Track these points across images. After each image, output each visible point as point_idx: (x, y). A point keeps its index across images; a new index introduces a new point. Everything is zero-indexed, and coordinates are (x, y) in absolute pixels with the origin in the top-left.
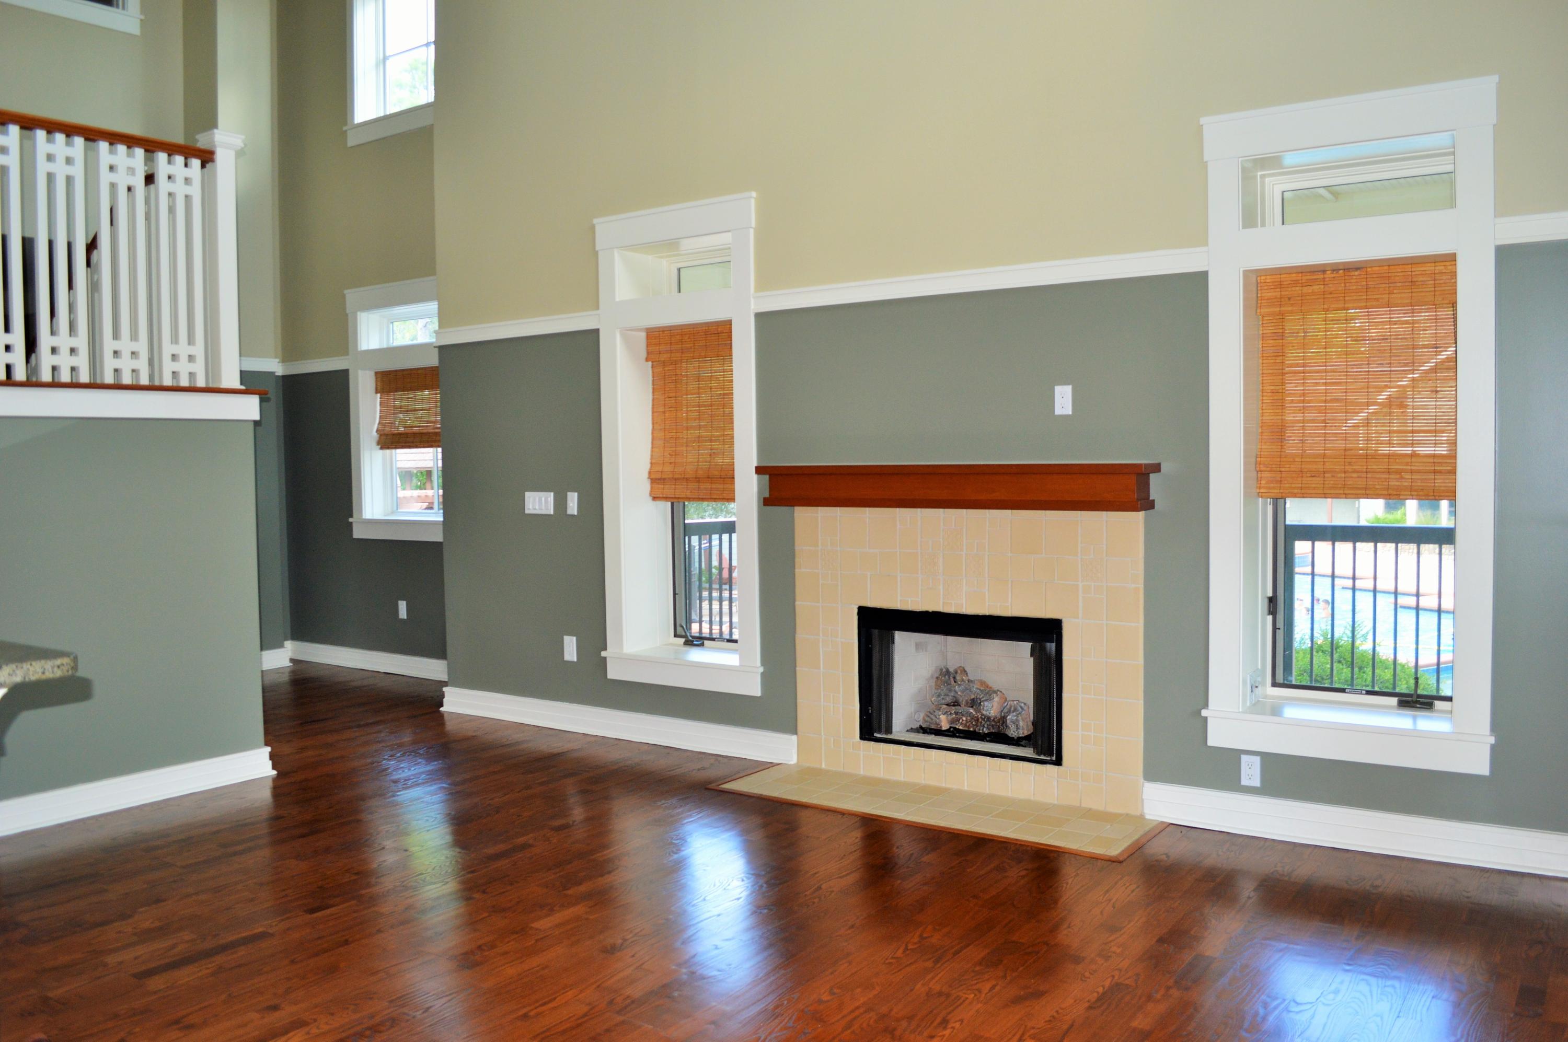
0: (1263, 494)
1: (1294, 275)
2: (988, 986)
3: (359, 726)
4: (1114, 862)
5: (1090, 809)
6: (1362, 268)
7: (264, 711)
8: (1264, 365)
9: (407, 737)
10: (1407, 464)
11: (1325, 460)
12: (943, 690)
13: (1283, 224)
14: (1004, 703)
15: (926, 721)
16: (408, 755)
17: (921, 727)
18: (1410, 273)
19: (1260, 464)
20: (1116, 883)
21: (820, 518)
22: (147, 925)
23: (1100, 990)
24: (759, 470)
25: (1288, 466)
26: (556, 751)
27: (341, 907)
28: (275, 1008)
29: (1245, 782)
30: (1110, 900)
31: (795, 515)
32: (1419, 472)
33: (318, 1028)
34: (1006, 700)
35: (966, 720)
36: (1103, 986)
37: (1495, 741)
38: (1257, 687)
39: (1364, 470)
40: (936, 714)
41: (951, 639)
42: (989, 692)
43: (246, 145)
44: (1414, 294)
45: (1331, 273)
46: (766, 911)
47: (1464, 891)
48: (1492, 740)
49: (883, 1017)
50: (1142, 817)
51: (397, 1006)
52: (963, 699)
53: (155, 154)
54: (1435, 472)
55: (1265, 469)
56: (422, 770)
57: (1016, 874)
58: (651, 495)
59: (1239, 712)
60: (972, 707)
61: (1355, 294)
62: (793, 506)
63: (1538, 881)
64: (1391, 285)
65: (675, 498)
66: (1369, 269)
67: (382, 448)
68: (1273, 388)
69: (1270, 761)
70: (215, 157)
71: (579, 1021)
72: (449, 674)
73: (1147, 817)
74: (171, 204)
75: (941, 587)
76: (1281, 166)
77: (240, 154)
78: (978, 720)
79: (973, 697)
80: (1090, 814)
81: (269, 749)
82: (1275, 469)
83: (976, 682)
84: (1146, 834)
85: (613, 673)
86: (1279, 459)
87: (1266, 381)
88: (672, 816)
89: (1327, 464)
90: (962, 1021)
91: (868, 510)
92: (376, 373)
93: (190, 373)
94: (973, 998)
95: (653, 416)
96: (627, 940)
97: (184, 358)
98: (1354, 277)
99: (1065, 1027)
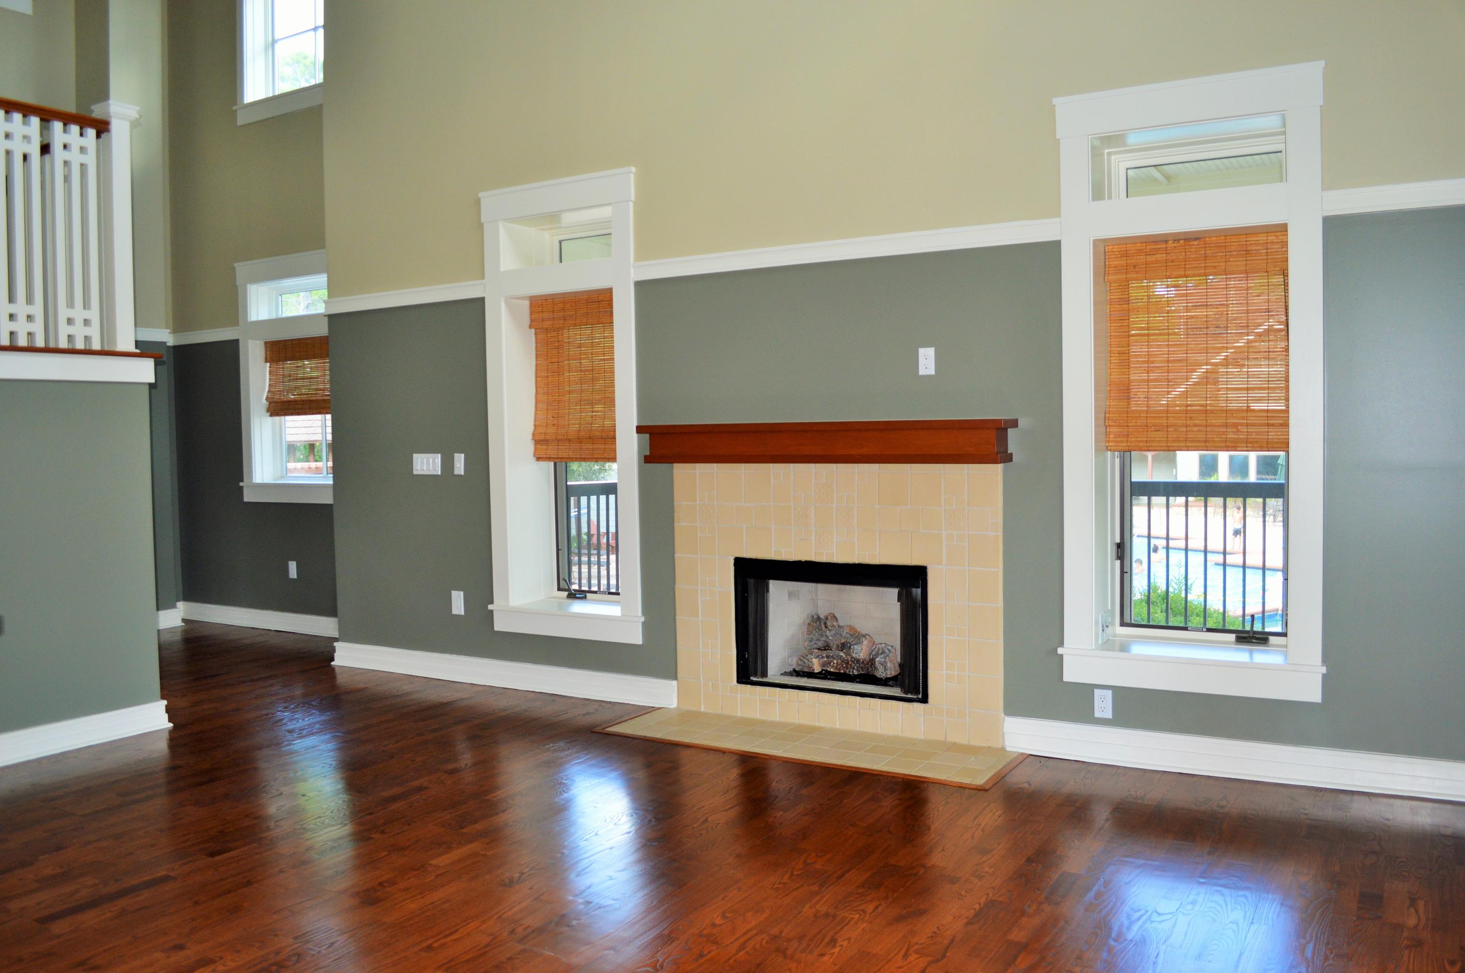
0: (1112, 448)
1: (1139, 245)
2: (871, 907)
3: (253, 681)
4: (980, 790)
5: (955, 744)
6: (1201, 238)
7: (161, 668)
8: (1112, 328)
9: (298, 691)
10: (1243, 418)
11: (1168, 415)
12: (815, 635)
13: (1127, 197)
14: (873, 646)
15: (798, 665)
16: (302, 707)
17: (794, 670)
18: (1245, 243)
19: (1109, 420)
20: (984, 810)
21: (697, 474)
22: (48, 872)
23: (977, 907)
24: (640, 430)
25: (1134, 421)
26: (445, 700)
27: (242, 849)
28: (181, 947)
29: (1097, 714)
30: (980, 825)
31: (674, 471)
32: (1253, 425)
33: (224, 965)
34: (874, 643)
35: (837, 663)
36: (979, 904)
37: (1327, 671)
38: (1107, 627)
39: (1204, 424)
40: (808, 657)
41: (821, 587)
42: (858, 637)
43: (141, 116)
44: (1248, 262)
45: (1173, 243)
46: (656, 843)
47: (1302, 808)
48: (1324, 670)
49: (775, 938)
50: (1003, 749)
51: (301, 943)
52: (834, 642)
53: (51, 123)
54: (1268, 425)
55: (1114, 424)
56: (315, 720)
57: (889, 804)
58: (535, 455)
59: (1092, 649)
60: (842, 651)
61: (1195, 262)
62: (672, 463)
63: (1367, 799)
64: (1227, 254)
65: (559, 458)
66: (1207, 239)
67: (271, 415)
68: (1120, 349)
69: (1122, 695)
70: (110, 127)
71: (482, 951)
72: (340, 631)
73: (1008, 749)
74: (66, 174)
75: (813, 538)
76: (1125, 145)
77: (135, 124)
78: (848, 663)
79: (843, 641)
80: (955, 747)
81: (165, 702)
82: (1122, 424)
83: (845, 627)
84: (1008, 764)
85: (500, 625)
86: (1126, 415)
87: (1114, 343)
88: (561, 758)
89: (1170, 419)
90: (849, 939)
91: (743, 466)
92: (266, 343)
93: (86, 337)
94: (859, 917)
95: (536, 381)
96: (525, 873)
97: (79, 322)
98: (1194, 247)
99: (946, 942)
